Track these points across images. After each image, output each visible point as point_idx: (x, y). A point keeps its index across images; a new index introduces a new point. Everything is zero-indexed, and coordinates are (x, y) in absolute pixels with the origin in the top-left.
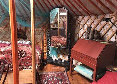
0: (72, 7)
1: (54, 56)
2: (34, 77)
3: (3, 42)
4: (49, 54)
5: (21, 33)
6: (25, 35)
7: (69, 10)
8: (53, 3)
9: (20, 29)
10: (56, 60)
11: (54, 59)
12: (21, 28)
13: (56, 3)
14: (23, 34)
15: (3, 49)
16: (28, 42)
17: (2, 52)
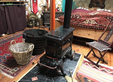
3: (85, 9)
6: (104, 3)
15: (92, 14)
16: (109, 11)
17: (93, 16)
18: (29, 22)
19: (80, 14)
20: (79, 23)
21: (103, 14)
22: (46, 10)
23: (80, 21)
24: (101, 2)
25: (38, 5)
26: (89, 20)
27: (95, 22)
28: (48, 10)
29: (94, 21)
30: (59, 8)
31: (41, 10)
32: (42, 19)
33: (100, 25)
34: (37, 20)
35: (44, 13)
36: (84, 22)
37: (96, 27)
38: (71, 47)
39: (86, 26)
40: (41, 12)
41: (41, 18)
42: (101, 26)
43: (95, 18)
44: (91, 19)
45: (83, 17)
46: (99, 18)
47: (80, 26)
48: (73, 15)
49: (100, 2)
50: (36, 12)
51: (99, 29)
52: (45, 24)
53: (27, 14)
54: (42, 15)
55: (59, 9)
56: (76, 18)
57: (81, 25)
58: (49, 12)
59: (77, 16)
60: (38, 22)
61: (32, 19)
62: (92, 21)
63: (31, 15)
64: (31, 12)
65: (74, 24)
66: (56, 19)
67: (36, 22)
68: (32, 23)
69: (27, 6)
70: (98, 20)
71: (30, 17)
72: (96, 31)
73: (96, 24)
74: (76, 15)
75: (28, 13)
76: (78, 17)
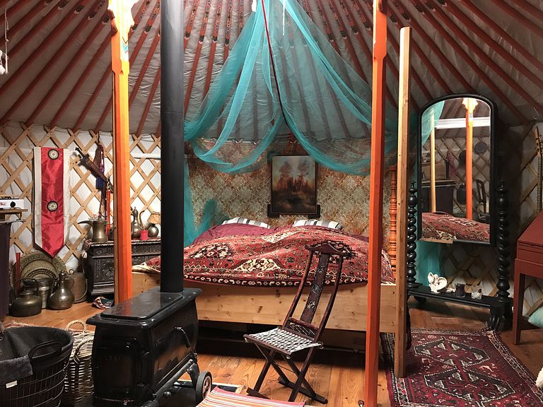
0: (509, 91)
1: (436, 276)
2: (400, 309)
3: (252, 223)
4: (413, 269)
5: (300, 194)
6: (314, 201)
7: (498, 101)
8: (436, 83)
9: (300, 181)
10: (443, 291)
11: (435, 289)
12: (301, 177)
13: (447, 81)
14: (309, 201)
15: (272, 239)
16: (332, 225)
17: (275, 244)
18: (22, 290)
19: (231, 244)
20: (224, 272)
21: (306, 237)
22: (101, 235)
23: (226, 265)
24: (305, 197)
25: (66, 220)
26: (255, 261)
27: (275, 265)
28: (110, 236)
29: (271, 261)
30: (153, 225)
31: (80, 239)
32: (81, 275)
33: (288, 274)
34: (57, 281)
35: (91, 251)
36: (241, 267)
37: (276, 280)
38: (195, 361)
39: (245, 279)
40: (80, 247)
41: (79, 270)
42: (294, 274)
43: (276, 253)
44: (263, 256)
45: (241, 250)
46: (289, 250)
47: (226, 281)
48: (206, 247)
49: (301, 197)
50: (54, 248)
51: (287, 286)
52: (95, 292)
53: (13, 258)
54: (80, 259)
55: (154, 230)
56: (216, 256)
57: (229, 278)
58: (110, 243)
59: (219, 248)
60: (66, 288)
61: (37, 277)
62: (266, 261)
63: (31, 259)
64: (33, 250)
65: (206, 277)
66: (135, 267)
67: (57, 289)
68: (38, 293)
69: (16, 227)
70: (284, 256)
71: (25, 271)
72: (278, 294)
73: (276, 272)
74: (217, 246)
75: (18, 255)
76: (223, 254)
